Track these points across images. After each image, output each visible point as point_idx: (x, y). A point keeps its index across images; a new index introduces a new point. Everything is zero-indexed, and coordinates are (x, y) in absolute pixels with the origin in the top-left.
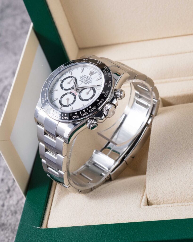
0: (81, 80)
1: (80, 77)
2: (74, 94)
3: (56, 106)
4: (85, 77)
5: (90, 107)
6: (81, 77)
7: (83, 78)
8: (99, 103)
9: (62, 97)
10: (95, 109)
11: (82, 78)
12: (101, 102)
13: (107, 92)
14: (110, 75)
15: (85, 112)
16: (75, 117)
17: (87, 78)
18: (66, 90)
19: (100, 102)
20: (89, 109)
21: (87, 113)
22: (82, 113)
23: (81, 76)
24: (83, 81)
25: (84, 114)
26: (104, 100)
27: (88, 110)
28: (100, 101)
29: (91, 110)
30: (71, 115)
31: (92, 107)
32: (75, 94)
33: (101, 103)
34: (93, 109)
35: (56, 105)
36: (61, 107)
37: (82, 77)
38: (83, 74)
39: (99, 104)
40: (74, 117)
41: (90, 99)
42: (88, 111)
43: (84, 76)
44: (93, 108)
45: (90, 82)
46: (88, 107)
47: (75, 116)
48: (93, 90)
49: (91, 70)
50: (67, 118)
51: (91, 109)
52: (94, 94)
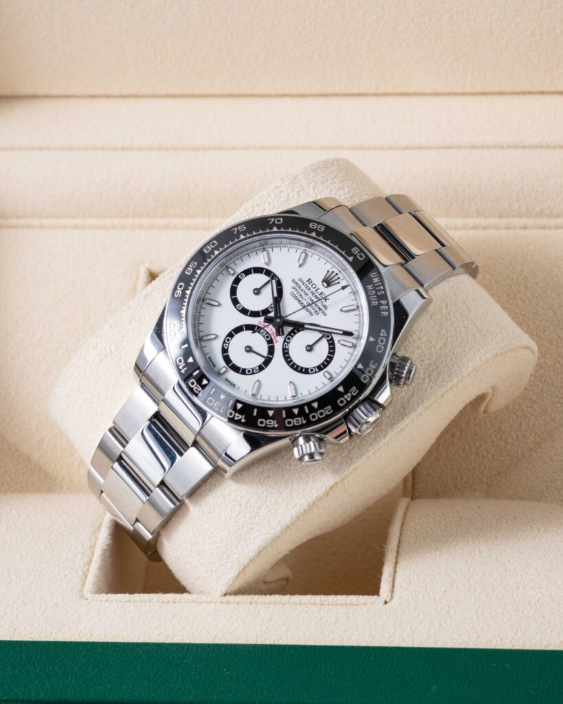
0: (295, 293)
1: (293, 281)
2: (268, 337)
3: (211, 360)
4: (310, 286)
5: (315, 405)
6: (296, 283)
7: (303, 287)
8: (343, 397)
9: (231, 335)
10: (328, 413)
11: (299, 287)
12: (348, 397)
13: (373, 367)
14: (385, 311)
15: (299, 415)
16: (266, 424)
17: (314, 290)
18: (244, 311)
19: (346, 397)
20: (312, 410)
21: (304, 422)
22: (287, 418)
23: (297, 280)
24: (300, 299)
25: (295, 422)
26: (357, 391)
27: (307, 411)
28: (346, 391)
29: (317, 415)
30: (255, 414)
31: (320, 407)
32: (273, 338)
33: (349, 399)
34: (321, 414)
35: (210, 358)
36: (224, 370)
37: (300, 284)
38: (304, 274)
39: (342, 402)
40: (262, 423)
41: (316, 372)
42: (306, 417)
43: (305, 280)
44: (323, 409)
45: (322, 310)
46: (309, 404)
47: (266, 420)
48: (328, 341)
49: (331, 266)
50: (240, 417)
51: (316, 411)
52: (328, 357)
